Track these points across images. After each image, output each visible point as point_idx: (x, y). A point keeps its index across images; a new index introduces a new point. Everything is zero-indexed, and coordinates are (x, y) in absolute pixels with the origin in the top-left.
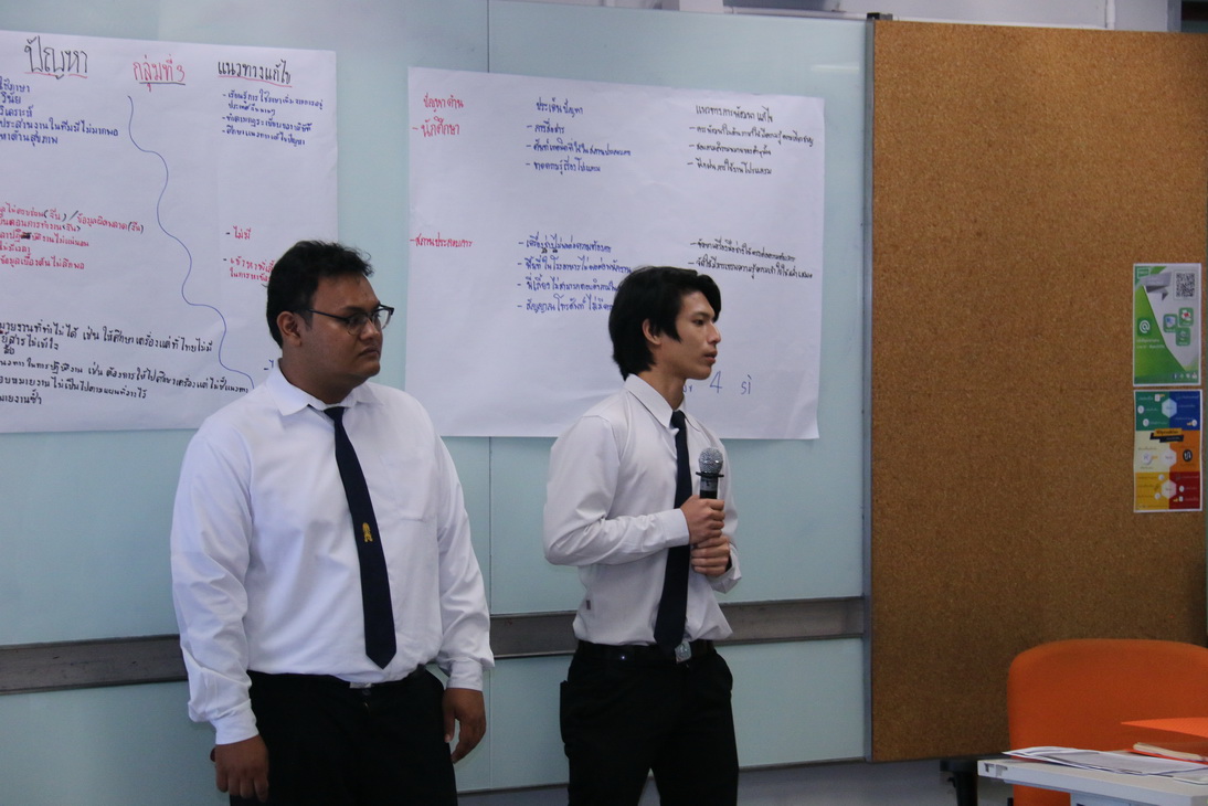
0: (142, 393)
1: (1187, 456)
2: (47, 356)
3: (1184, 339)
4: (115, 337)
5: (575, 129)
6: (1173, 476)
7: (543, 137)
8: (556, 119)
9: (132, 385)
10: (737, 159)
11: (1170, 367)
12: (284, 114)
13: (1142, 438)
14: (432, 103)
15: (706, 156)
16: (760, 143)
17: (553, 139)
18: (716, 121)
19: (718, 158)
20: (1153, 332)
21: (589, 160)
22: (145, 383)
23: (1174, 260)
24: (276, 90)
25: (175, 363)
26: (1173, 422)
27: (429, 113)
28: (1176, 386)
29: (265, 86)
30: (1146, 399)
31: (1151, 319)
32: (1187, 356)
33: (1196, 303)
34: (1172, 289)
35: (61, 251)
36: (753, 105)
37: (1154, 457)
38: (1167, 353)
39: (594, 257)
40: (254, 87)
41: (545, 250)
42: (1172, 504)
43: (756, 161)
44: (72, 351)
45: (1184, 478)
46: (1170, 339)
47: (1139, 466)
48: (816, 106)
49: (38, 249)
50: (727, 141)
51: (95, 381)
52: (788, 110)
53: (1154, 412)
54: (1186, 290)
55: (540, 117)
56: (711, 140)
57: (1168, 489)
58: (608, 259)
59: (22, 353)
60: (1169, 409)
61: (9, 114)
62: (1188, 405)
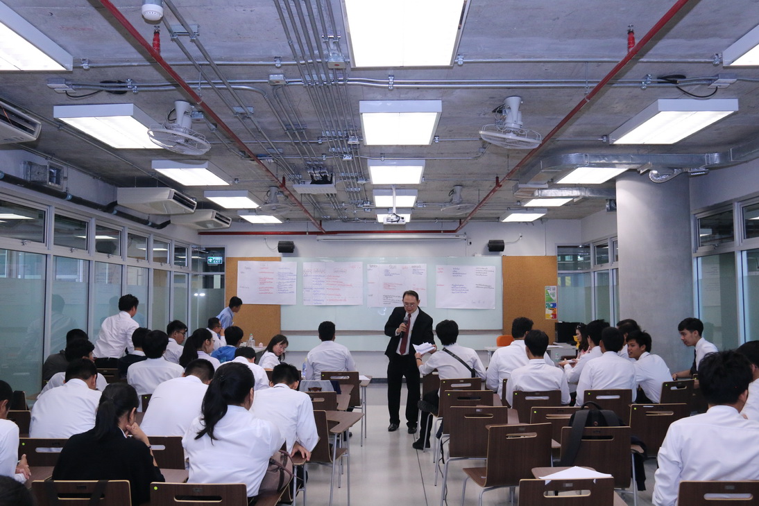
1: (555, 312)
2: (391, 299)
3: (554, 296)
5: (458, 271)
6: (552, 314)
7: (454, 272)
8: (456, 270)
11: (551, 299)
12: (420, 271)
13: (547, 310)
15: (478, 274)
16: (486, 272)
17: (456, 272)
18: (479, 269)
20: (549, 295)
23: (552, 286)
24: (419, 268)
26: (552, 307)
27: (439, 270)
28: (553, 302)
29: (417, 268)
30: (548, 304)
31: (548, 293)
32: (554, 298)
33: (556, 291)
34: (552, 289)
35: (393, 288)
36: (485, 267)
37: (549, 312)
39: (461, 287)
41: (454, 286)
42: (552, 318)
43: (485, 274)
44: (394, 298)
45: (555, 315)
46: (551, 296)
47: (546, 313)
48: (494, 267)
49: (390, 287)
50: (481, 272)
52: (490, 268)
53: (549, 306)
54: (554, 289)
55: (454, 270)
56: (478, 272)
57: (552, 316)
58: (463, 287)
60: (551, 305)
61: (387, 273)
62: (555, 305)
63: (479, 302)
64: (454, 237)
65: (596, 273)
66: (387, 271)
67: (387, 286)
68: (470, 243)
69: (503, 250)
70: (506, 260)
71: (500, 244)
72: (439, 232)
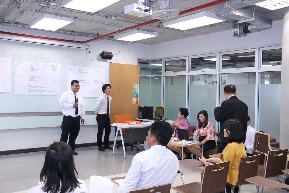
0: (43, 92)
1: (137, 100)
2: (34, 88)
3: (137, 90)
4: (41, 87)
5: (83, 71)
6: (136, 101)
7: (80, 71)
8: (81, 70)
9: (42, 91)
10: (97, 74)
11: (136, 92)
12: (56, 69)
13: (133, 98)
14: (70, 68)
15: (95, 73)
16: (100, 72)
17: (81, 71)
18: (96, 70)
19: (96, 74)
20: (135, 89)
21: (84, 73)
22: (43, 91)
23: (136, 83)
24: (56, 67)
25: (46, 89)
26: (136, 97)
27: (70, 69)
28: (136, 94)
29: (55, 66)
30: (134, 95)
31: (134, 88)
33: (138, 87)
34: (136, 86)
35: (36, 80)
36: (99, 69)
37: (134, 100)
38: (136, 91)
39: (84, 81)
40: (54, 67)
42: (136, 104)
43: (99, 74)
44: (37, 88)
45: (137, 102)
46: (136, 90)
47: (133, 100)
48: (105, 69)
49: (34, 80)
50: (97, 72)
51: (39, 91)
52: (102, 70)
55: (80, 70)
56: (95, 72)
57: (136, 102)
58: (85, 82)
59: (32, 88)
60: (136, 96)
61: (32, 69)
62: (137, 95)
63: (95, 93)
64: (82, 46)
65: (165, 77)
66: (32, 67)
67: (32, 78)
68: (90, 52)
69: (111, 59)
70: (112, 66)
71: (110, 55)
72: (72, 41)
